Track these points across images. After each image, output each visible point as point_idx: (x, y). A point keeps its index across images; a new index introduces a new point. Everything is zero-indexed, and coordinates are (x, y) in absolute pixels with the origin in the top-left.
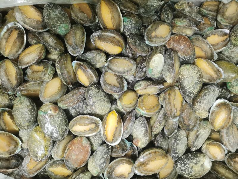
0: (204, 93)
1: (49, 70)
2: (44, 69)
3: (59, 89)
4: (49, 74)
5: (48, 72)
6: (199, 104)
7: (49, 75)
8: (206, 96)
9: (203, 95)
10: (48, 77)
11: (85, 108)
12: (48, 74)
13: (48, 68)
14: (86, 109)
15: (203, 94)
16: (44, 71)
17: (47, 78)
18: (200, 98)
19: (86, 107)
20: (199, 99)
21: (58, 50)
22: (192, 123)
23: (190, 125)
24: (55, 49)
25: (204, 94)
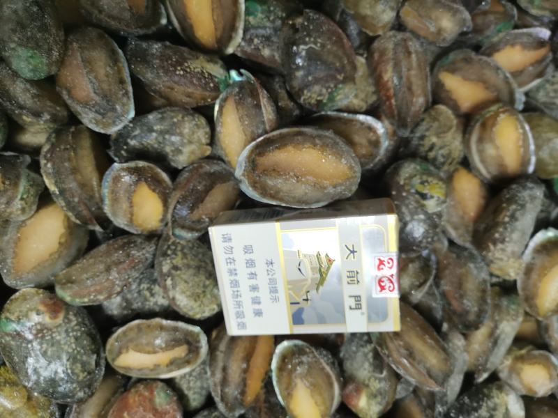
1: (23, 185)
3: (63, 240)
4: (22, 199)
7: (23, 202)
9: (507, 219)
10: (20, 206)
11: (147, 294)
13: (18, 177)
14: (152, 295)
15: (506, 216)
17: (19, 212)
19: (150, 289)
21: (47, 117)
23: (467, 312)
24: (37, 115)
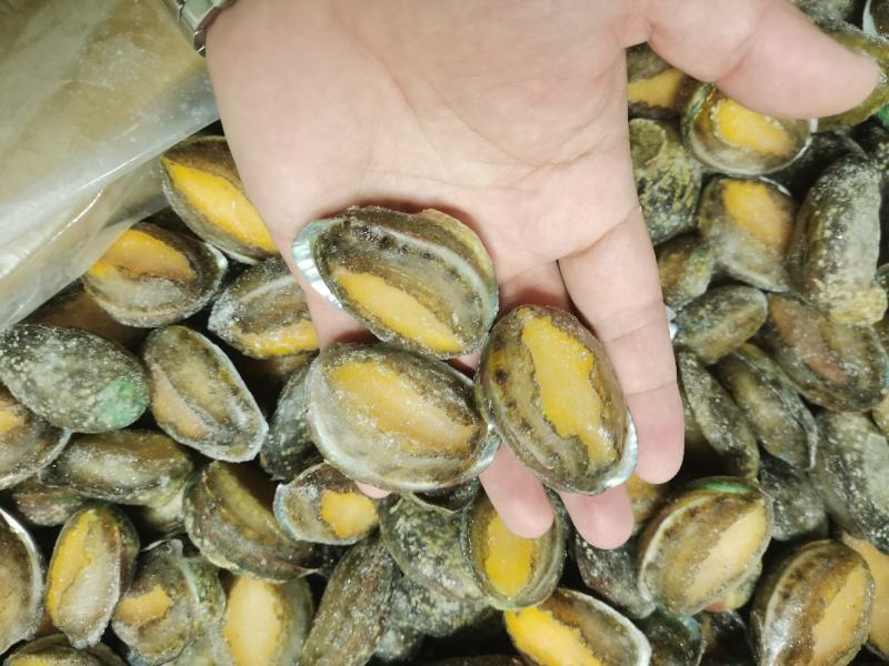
0: (828, 224)
2: (170, 596)
3: (280, 611)
4: (202, 600)
5: (191, 594)
6: (831, 278)
8: (843, 229)
9: (828, 233)
10: (205, 611)
11: (426, 607)
12: (197, 599)
14: (433, 606)
15: (824, 228)
16: (177, 602)
17: (209, 616)
18: (825, 252)
19: (425, 600)
20: (820, 257)
21: (165, 480)
22: (856, 367)
23: (856, 379)
24: (154, 485)
25: (829, 229)
